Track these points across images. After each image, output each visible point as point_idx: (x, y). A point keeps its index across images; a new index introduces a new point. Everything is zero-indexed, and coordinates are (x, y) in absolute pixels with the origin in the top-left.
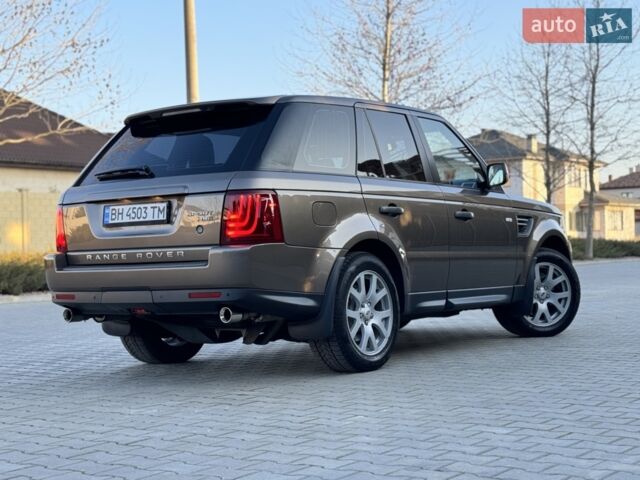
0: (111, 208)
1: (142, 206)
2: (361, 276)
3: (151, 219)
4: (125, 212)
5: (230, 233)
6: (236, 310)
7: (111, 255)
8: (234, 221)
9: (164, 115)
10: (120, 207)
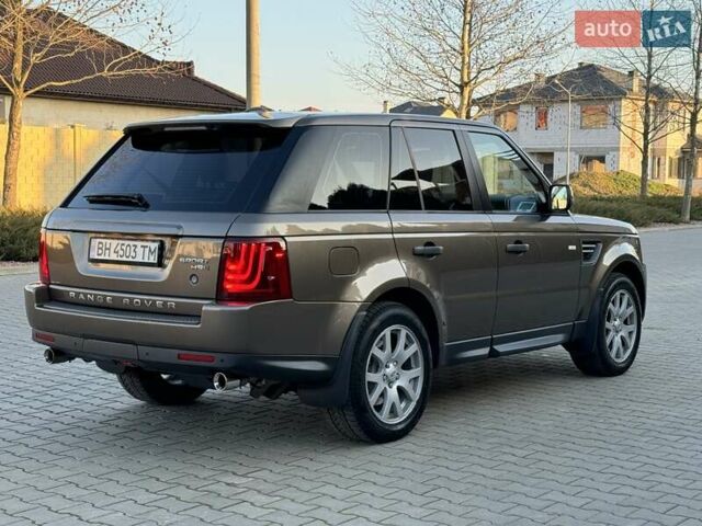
0: (98, 240)
1: (131, 243)
2: (387, 332)
3: (141, 260)
4: (113, 249)
5: (229, 286)
6: (232, 377)
7: (96, 295)
8: (234, 272)
9: (166, 129)
10: (109, 241)
